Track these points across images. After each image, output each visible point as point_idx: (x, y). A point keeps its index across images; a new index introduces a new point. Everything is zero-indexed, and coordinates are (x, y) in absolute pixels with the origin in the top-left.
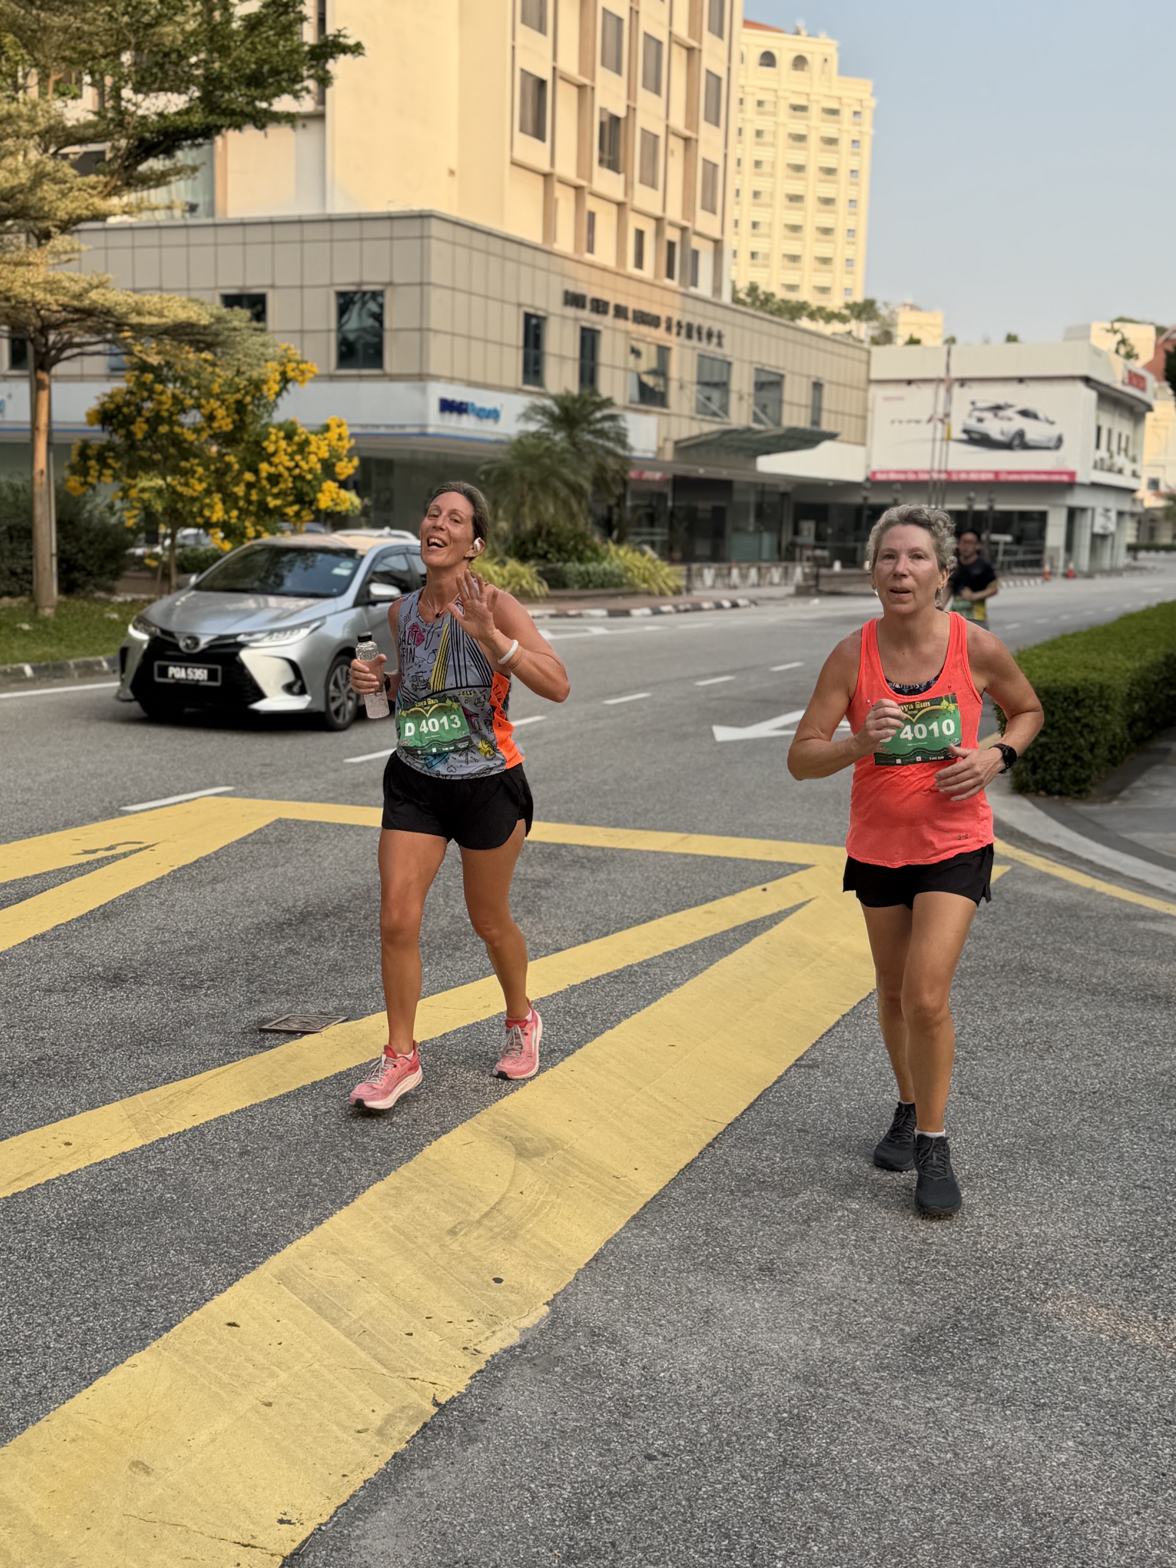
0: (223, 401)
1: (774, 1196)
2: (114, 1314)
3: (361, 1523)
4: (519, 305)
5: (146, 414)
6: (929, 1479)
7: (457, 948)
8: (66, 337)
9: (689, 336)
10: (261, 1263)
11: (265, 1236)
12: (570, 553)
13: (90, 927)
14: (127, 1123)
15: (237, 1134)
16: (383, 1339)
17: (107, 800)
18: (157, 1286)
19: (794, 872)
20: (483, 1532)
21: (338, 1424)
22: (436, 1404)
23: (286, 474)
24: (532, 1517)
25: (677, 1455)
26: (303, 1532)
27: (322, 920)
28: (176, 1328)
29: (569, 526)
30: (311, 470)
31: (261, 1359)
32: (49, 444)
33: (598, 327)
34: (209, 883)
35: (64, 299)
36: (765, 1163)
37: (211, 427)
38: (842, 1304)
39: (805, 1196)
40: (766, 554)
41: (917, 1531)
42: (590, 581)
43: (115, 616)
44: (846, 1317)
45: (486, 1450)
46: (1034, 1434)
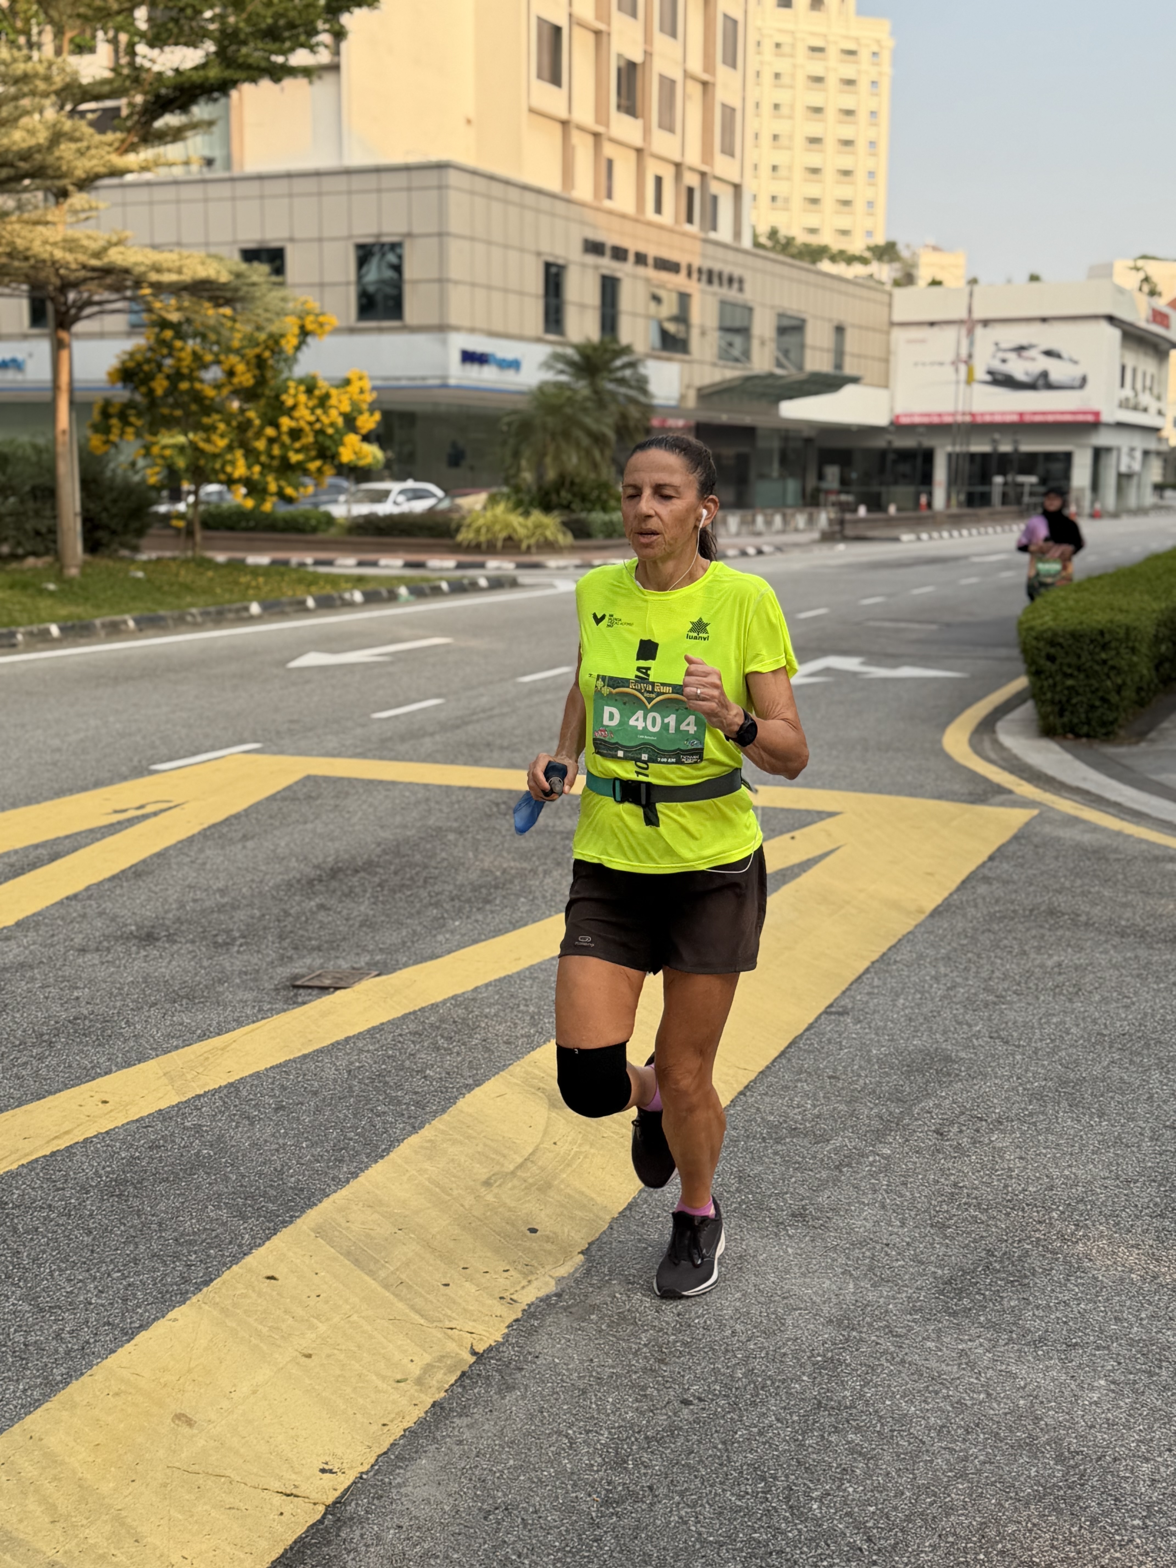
0: (243, 356)
1: (806, 1142)
2: (154, 1270)
3: (402, 1471)
4: (539, 254)
5: (166, 370)
6: (963, 1419)
7: (487, 901)
8: (85, 295)
9: (710, 281)
10: (298, 1217)
11: (302, 1190)
12: (594, 503)
13: (122, 887)
14: (165, 1080)
15: (273, 1089)
16: (420, 1290)
17: (136, 759)
18: (196, 1241)
19: (822, 819)
20: (522, 1478)
21: (378, 1375)
22: (474, 1353)
23: (307, 428)
24: (570, 1462)
25: (712, 1400)
26: (344, 1481)
27: (353, 875)
28: (215, 1282)
29: (592, 476)
30: (332, 425)
31: (300, 1312)
32: (72, 403)
33: (619, 275)
34: (240, 840)
35: (82, 258)
36: (797, 1110)
37: (230, 383)
38: (874, 1248)
39: (837, 1142)
40: (790, 498)
41: (951, 1471)
42: (615, 531)
43: (140, 574)
44: (878, 1261)
45: (523, 1397)
46: (1067, 1373)
